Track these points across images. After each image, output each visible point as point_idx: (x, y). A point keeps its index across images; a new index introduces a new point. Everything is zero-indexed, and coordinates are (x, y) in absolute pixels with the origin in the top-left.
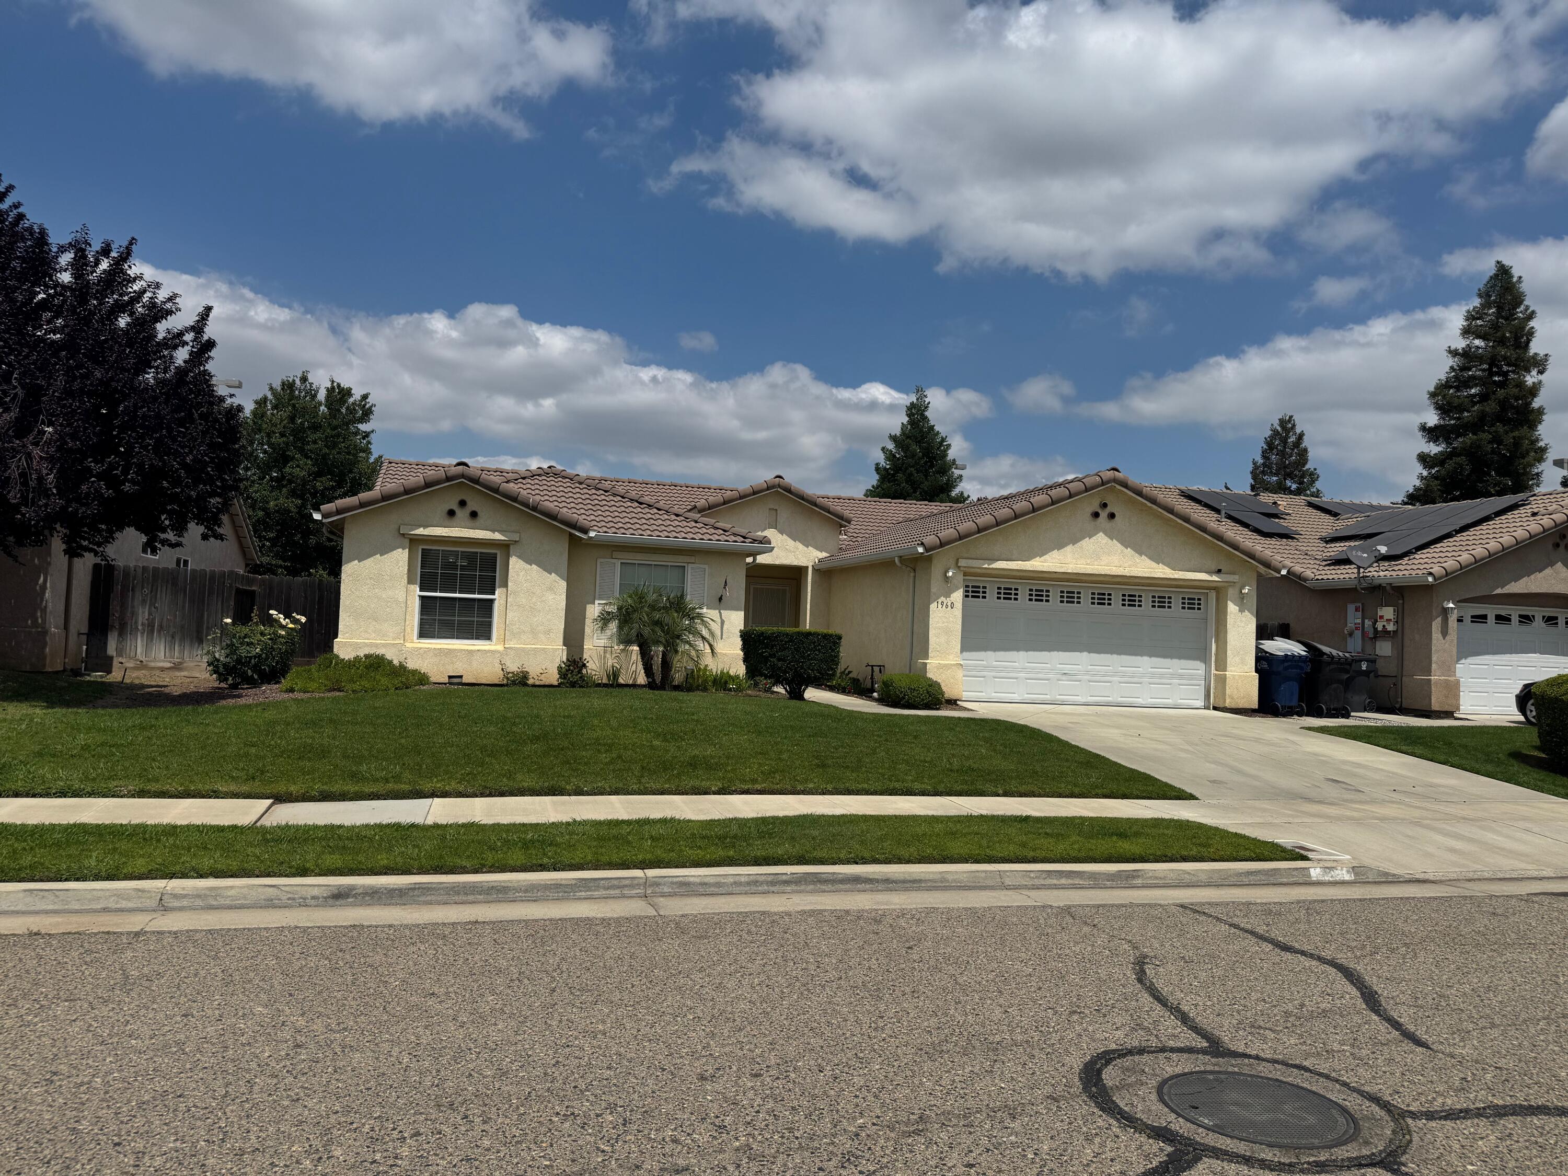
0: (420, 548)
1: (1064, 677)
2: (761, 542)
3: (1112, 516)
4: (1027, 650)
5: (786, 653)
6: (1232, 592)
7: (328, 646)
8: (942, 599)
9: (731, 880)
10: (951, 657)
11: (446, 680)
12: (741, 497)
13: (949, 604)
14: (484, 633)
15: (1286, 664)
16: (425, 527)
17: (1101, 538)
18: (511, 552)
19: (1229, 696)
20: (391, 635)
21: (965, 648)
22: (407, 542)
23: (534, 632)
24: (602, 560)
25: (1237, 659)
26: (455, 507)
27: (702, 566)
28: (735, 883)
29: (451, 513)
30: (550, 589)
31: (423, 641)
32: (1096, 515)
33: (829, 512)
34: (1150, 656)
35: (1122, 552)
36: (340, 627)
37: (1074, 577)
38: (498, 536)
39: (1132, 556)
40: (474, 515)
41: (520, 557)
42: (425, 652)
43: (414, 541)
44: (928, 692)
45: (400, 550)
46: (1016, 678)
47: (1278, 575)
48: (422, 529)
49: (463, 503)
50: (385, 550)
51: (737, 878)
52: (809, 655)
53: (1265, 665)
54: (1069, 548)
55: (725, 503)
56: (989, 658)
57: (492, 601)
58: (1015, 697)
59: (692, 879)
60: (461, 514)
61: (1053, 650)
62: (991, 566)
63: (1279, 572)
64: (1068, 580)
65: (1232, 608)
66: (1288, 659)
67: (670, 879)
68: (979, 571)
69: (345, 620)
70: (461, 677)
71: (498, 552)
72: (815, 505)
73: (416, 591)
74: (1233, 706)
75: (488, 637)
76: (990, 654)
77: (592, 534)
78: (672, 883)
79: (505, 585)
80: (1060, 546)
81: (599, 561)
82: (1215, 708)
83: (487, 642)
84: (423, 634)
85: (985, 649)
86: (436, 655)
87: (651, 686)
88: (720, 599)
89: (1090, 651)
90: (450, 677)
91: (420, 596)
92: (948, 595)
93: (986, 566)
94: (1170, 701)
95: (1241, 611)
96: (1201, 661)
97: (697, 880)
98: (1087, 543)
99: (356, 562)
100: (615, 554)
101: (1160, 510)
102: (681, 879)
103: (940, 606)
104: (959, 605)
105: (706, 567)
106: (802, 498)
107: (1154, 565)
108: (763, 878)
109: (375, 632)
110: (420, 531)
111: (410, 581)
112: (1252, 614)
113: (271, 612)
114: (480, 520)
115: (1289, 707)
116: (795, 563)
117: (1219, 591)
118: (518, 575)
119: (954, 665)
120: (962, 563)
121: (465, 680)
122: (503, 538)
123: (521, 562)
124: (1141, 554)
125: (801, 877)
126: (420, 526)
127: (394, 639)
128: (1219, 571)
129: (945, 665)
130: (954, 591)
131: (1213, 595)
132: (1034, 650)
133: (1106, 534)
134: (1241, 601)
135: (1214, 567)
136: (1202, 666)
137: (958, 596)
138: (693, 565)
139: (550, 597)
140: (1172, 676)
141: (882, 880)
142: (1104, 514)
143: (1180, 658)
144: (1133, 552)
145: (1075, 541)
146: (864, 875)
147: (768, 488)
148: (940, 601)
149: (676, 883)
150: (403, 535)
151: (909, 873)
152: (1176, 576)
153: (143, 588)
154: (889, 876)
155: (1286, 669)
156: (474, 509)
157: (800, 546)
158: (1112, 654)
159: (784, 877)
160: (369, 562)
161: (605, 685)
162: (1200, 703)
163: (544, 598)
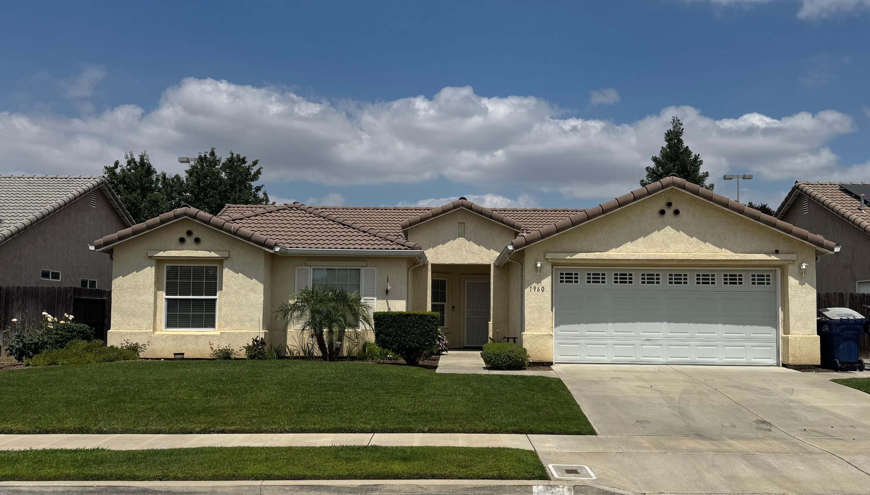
0: (166, 265)
1: (647, 343)
2: (413, 248)
3: (677, 212)
4: (614, 322)
5: (391, 330)
6: (791, 268)
7: (103, 337)
8: (535, 284)
9: (51, 490)
10: (543, 329)
11: (172, 356)
12: (434, 215)
13: (540, 288)
14: (210, 323)
15: (842, 327)
16: (164, 251)
17: (669, 230)
18: (224, 265)
19: (792, 355)
20: (145, 326)
21: (559, 321)
22: (153, 262)
23: (241, 321)
24: (299, 267)
25: (799, 324)
26: (184, 236)
27: (372, 268)
28: (54, 491)
29: (182, 240)
30: (252, 290)
31: (168, 330)
32: (662, 212)
33: (503, 222)
34: (724, 324)
35: (688, 240)
36: (112, 322)
37: (646, 263)
38: (213, 254)
39: (697, 243)
40: (197, 240)
41: (230, 268)
42: (167, 337)
43: (160, 261)
44: (508, 356)
45: (149, 268)
46: (606, 344)
47: (831, 253)
48: (162, 252)
49: (189, 233)
50: (139, 268)
51: (56, 489)
52: (409, 331)
53: (826, 329)
54: (641, 240)
55: (421, 220)
56: (582, 329)
57: (215, 300)
58: (605, 359)
59: (23, 489)
60: (190, 240)
61: (637, 322)
62: (572, 258)
63: (832, 250)
64: (645, 266)
65: (792, 281)
66: (844, 323)
67: (8, 488)
68: (564, 261)
69: (115, 317)
70: (183, 354)
71: (218, 266)
72: (491, 217)
73: (163, 296)
74: (797, 362)
75: (213, 325)
76: (583, 326)
77: (277, 249)
78: (9, 491)
79: (221, 289)
80: (633, 239)
81: (297, 268)
82: (784, 365)
83: (212, 329)
84: (169, 325)
85: (579, 322)
86: (174, 340)
87: (324, 358)
88: (387, 292)
89: (670, 320)
90: (175, 354)
91: (166, 299)
92: (539, 282)
93: (569, 257)
94: (744, 360)
95: (801, 284)
96: (772, 326)
97: (27, 489)
98: (655, 235)
99: (121, 277)
100: (308, 263)
101: (716, 205)
102: (16, 488)
103: (533, 290)
104: (548, 289)
105: (375, 268)
106: (481, 213)
107: (717, 249)
108: (75, 489)
109: (134, 325)
110: (161, 254)
111: (158, 287)
112: (812, 285)
113: (44, 313)
114: (202, 244)
115: (848, 363)
116: (480, 262)
117: (782, 267)
118: (229, 281)
119: (545, 335)
120: (549, 256)
121: (185, 356)
122: (217, 255)
123: (231, 272)
124: (705, 241)
125: (103, 489)
126: (161, 251)
127: (147, 329)
128: (777, 252)
129: (538, 336)
130: (544, 279)
131: (779, 271)
132: (620, 322)
133: (673, 228)
134: (801, 276)
135: (774, 250)
136: (774, 331)
137: (547, 282)
138: (366, 268)
139: (252, 295)
140: (748, 339)
141: (165, 492)
142: (669, 212)
143: (752, 324)
144: (698, 240)
145: (645, 234)
146: (152, 489)
147: (454, 207)
148: (533, 286)
149: (12, 490)
150: (150, 257)
151: (188, 487)
152: (737, 258)
153: (18, 301)
154: (171, 489)
155: (842, 330)
156: (197, 236)
157: (484, 249)
158: (688, 323)
159: (91, 489)
160: (128, 277)
161: (302, 358)
162: (774, 361)
163: (248, 297)
